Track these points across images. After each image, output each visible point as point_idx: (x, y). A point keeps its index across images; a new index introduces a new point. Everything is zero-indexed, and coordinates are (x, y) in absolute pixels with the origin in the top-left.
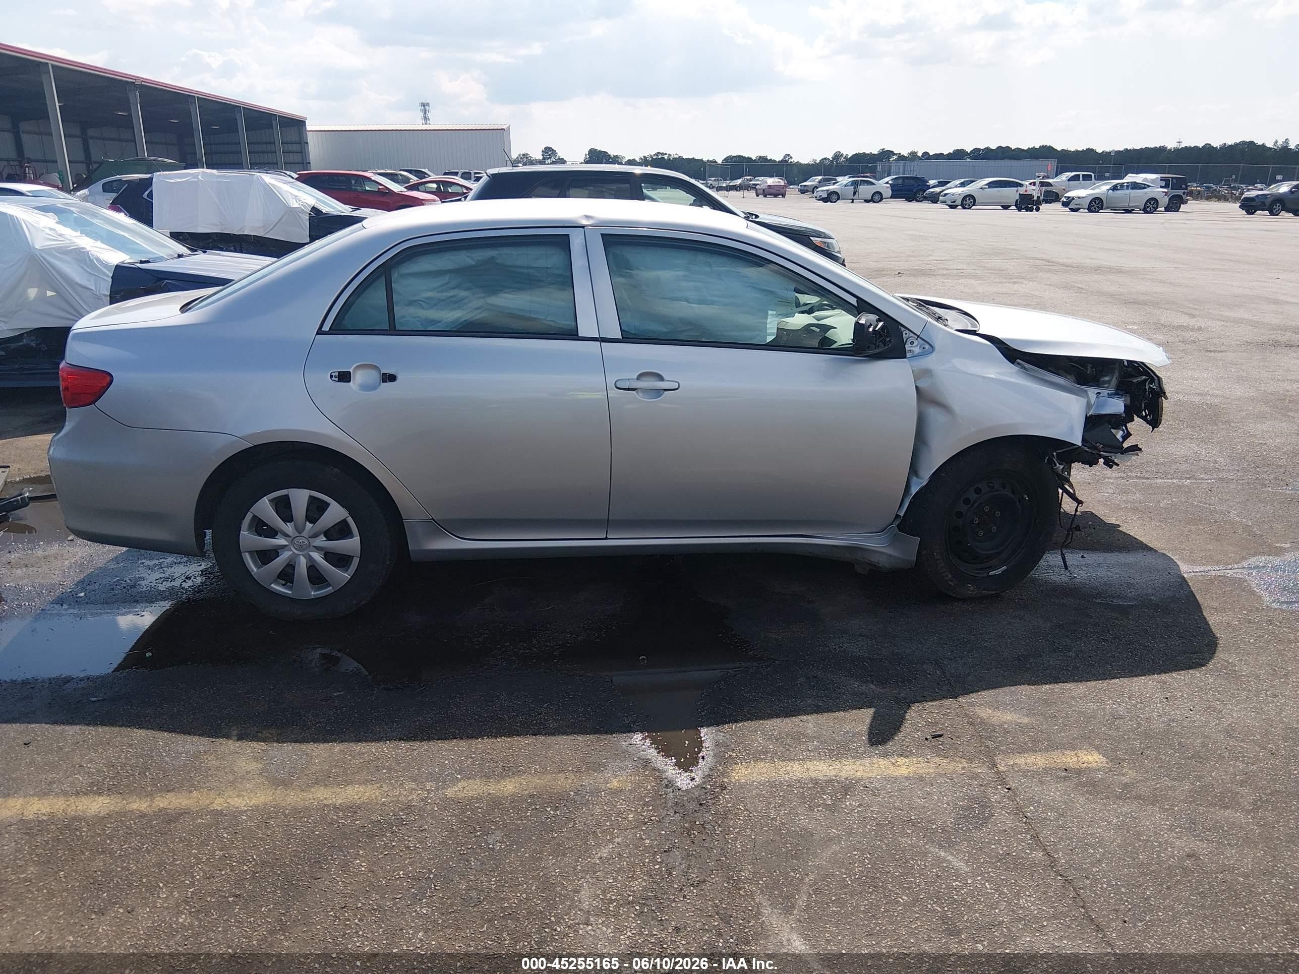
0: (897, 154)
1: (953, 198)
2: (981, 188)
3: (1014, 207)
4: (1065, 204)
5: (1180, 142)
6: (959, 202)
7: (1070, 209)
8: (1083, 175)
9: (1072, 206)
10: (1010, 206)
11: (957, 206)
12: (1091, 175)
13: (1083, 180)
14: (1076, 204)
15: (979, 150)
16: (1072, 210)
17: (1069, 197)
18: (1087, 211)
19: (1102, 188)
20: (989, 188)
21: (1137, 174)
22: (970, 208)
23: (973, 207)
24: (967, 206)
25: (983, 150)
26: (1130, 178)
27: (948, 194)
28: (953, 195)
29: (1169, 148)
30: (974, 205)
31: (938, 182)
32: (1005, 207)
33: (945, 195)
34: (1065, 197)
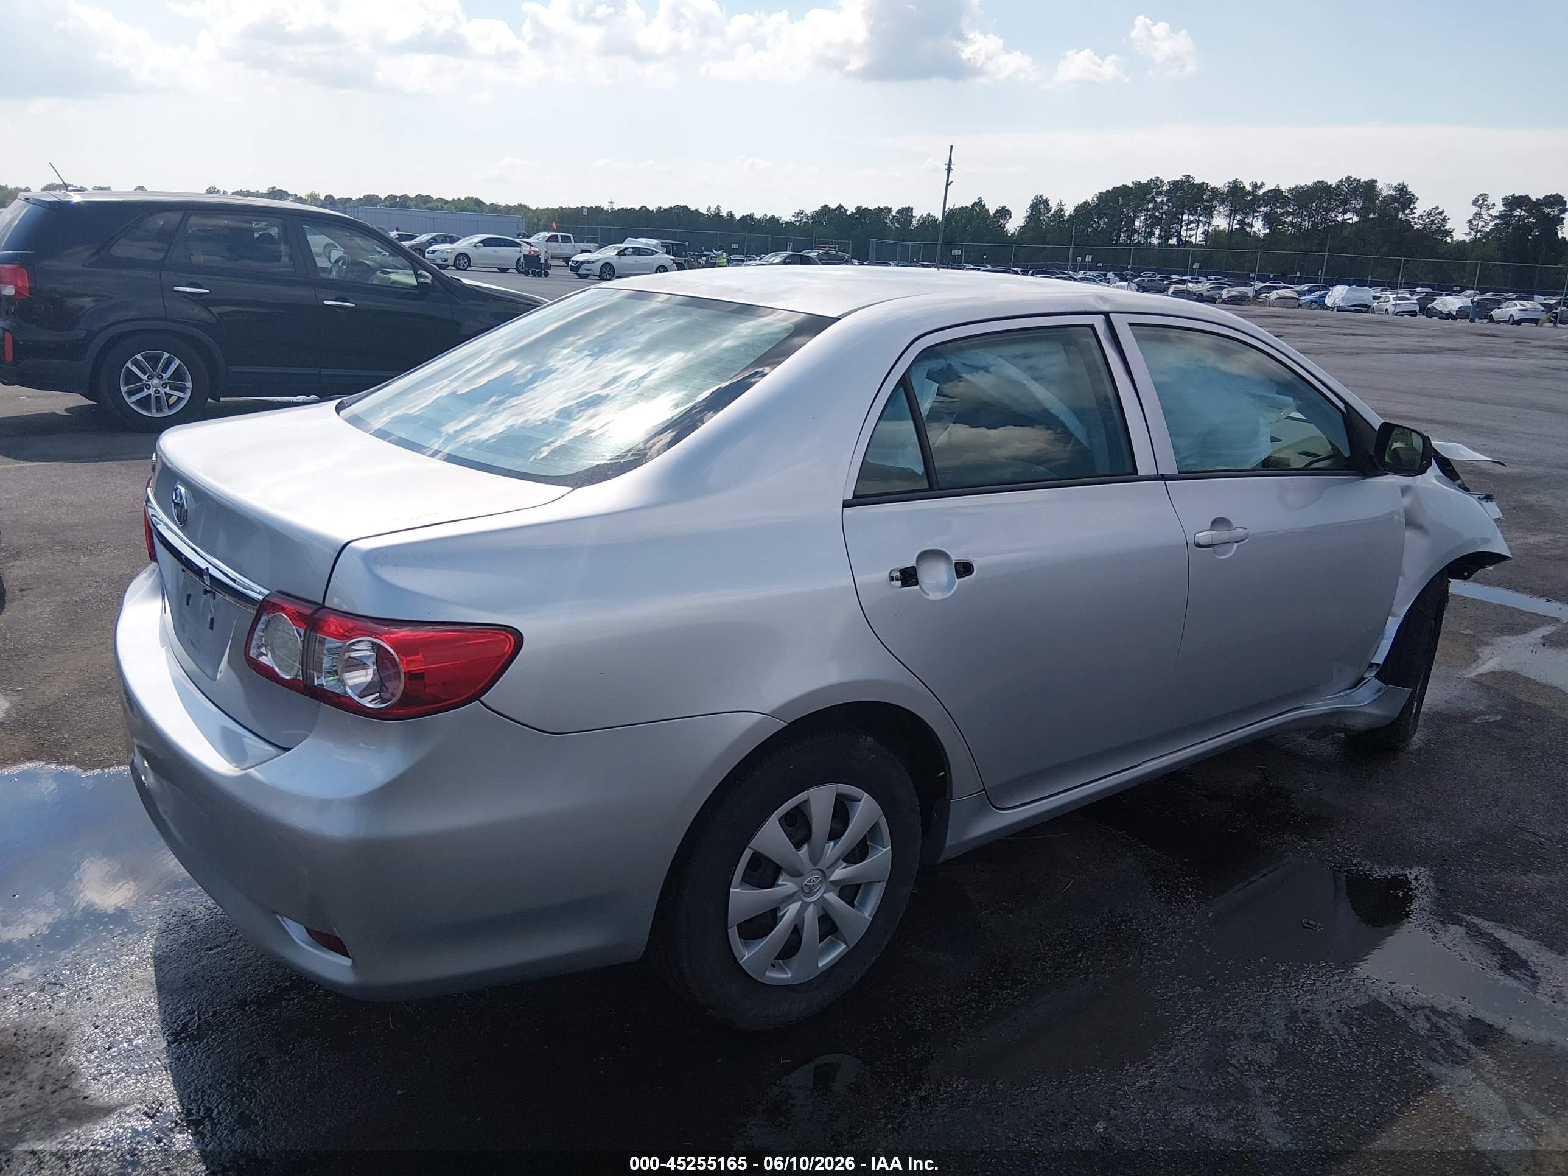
0: (292, 195)
1: (445, 256)
2: (475, 246)
3: (515, 271)
4: (573, 269)
5: (612, 203)
6: (451, 262)
7: (578, 275)
8: (561, 236)
9: (582, 272)
10: (508, 269)
11: (448, 266)
12: (569, 236)
13: (562, 242)
14: (587, 270)
15: (395, 197)
16: (581, 276)
17: (577, 262)
18: (598, 278)
19: (609, 253)
20: (484, 246)
21: (636, 238)
22: (465, 270)
23: (469, 269)
24: (461, 267)
25: (400, 197)
26: (630, 243)
27: (436, 251)
28: (443, 252)
29: (605, 209)
30: (469, 266)
31: (399, 235)
32: (503, 270)
33: (433, 252)
34: (573, 261)
